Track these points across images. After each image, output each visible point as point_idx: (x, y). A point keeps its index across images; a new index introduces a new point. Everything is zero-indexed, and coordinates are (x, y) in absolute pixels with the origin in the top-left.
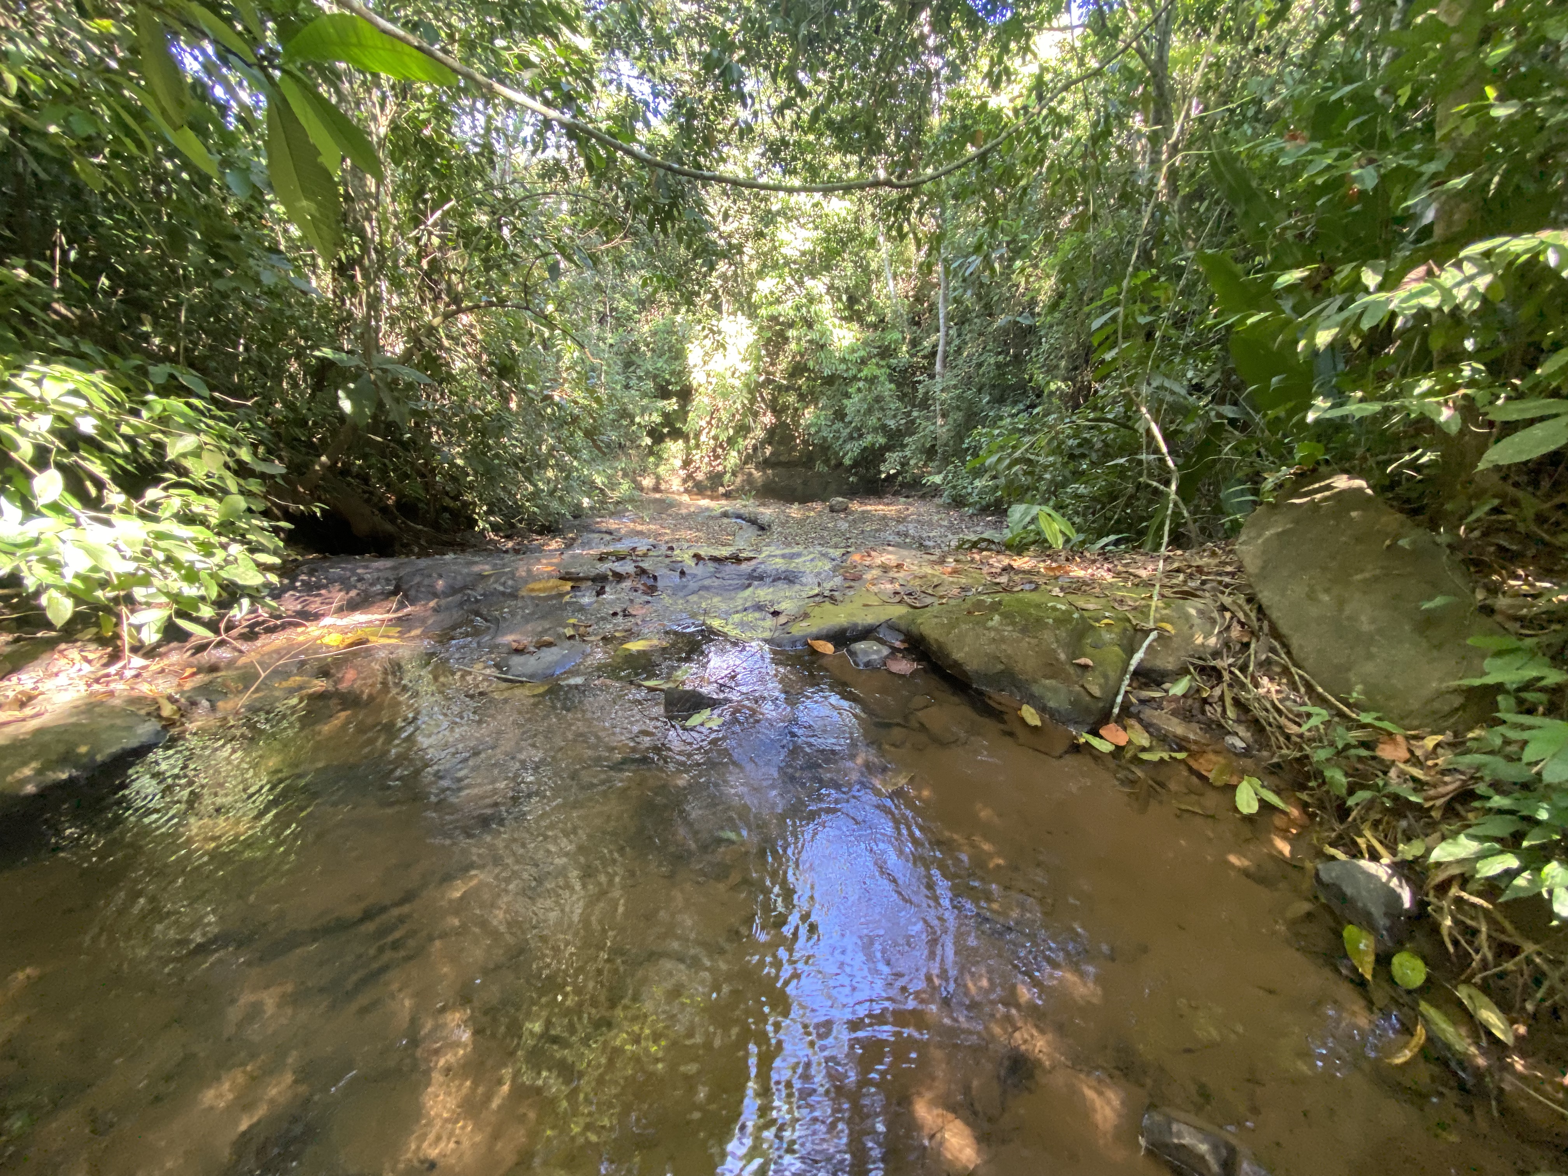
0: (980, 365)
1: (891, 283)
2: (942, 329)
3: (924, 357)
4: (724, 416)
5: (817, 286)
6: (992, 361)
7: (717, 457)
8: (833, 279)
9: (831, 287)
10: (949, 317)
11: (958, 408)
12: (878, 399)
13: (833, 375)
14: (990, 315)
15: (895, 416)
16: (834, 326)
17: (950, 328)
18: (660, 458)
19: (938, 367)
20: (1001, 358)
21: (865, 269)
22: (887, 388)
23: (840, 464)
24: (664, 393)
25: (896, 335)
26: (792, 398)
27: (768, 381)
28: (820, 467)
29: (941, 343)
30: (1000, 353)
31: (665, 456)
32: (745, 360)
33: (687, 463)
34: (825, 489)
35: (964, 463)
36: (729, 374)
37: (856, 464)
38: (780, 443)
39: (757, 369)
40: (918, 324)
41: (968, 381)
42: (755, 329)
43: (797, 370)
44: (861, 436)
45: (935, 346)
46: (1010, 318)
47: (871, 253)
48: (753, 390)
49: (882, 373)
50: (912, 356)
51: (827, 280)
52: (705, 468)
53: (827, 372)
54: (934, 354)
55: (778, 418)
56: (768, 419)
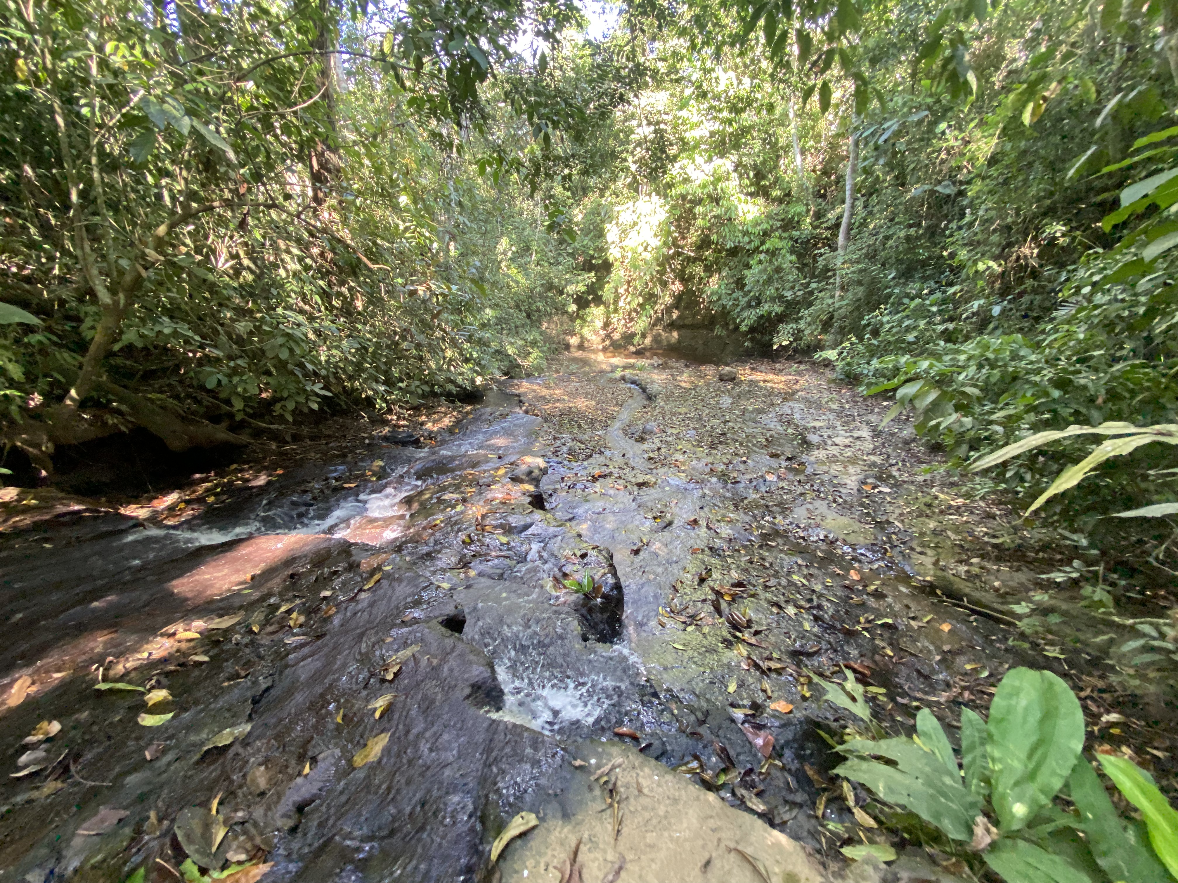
0: (887, 238)
1: (799, 158)
2: (848, 201)
3: (828, 228)
4: (638, 284)
5: (726, 164)
6: (902, 234)
7: (631, 320)
8: (740, 156)
9: (738, 166)
10: (856, 189)
11: (860, 283)
12: (778, 270)
13: (736, 247)
14: (903, 185)
15: (793, 288)
16: (740, 201)
17: (856, 199)
18: (584, 320)
19: (841, 239)
20: (912, 231)
21: (774, 146)
22: (787, 260)
23: (737, 328)
24: (588, 267)
25: (800, 208)
26: (698, 269)
27: (679, 254)
28: (718, 331)
29: (846, 215)
30: (910, 226)
31: (589, 319)
32: (656, 236)
33: (606, 325)
34: (723, 350)
35: (861, 339)
36: (640, 249)
37: (752, 330)
38: (686, 308)
39: (665, 243)
40: (824, 196)
41: (872, 256)
42: (668, 207)
43: (704, 243)
44: (759, 304)
45: (840, 217)
46: (927, 187)
47: (780, 130)
48: (664, 262)
49: (785, 245)
50: (815, 228)
51: (735, 158)
52: (621, 330)
53: (730, 245)
54: (837, 225)
55: (685, 286)
56: (677, 287)
